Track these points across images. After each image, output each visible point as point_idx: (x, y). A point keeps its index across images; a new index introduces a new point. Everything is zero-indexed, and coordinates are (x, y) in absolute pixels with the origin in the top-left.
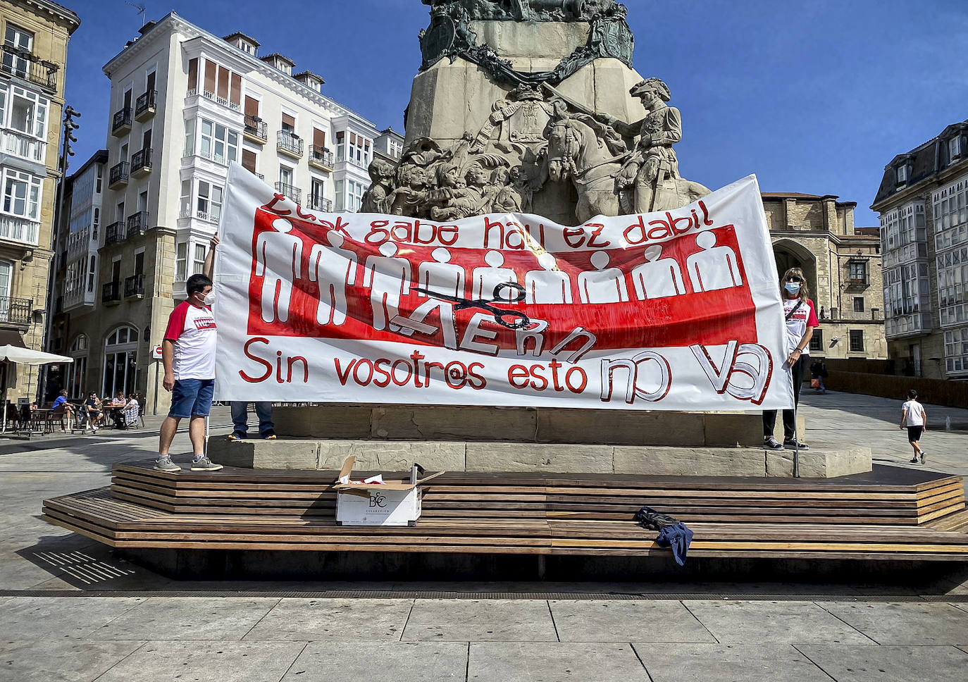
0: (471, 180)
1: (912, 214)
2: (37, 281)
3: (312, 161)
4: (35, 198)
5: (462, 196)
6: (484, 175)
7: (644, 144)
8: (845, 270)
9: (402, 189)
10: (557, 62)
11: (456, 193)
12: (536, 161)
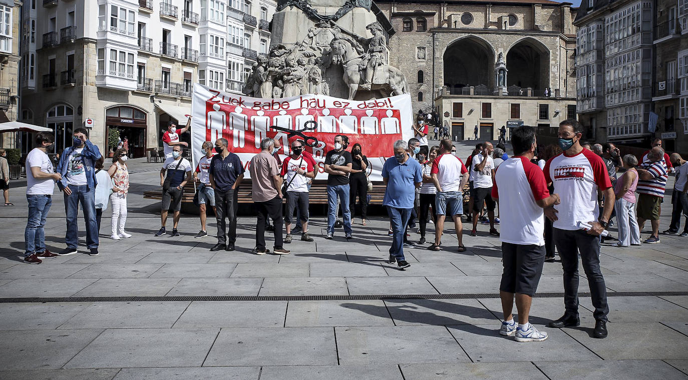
0: (300, 63)
1: (595, 30)
2: (11, 77)
4: (7, 21)
5: (296, 71)
6: (305, 60)
7: (371, 51)
8: (571, 60)
10: (337, 10)
11: (294, 69)
12: (327, 55)
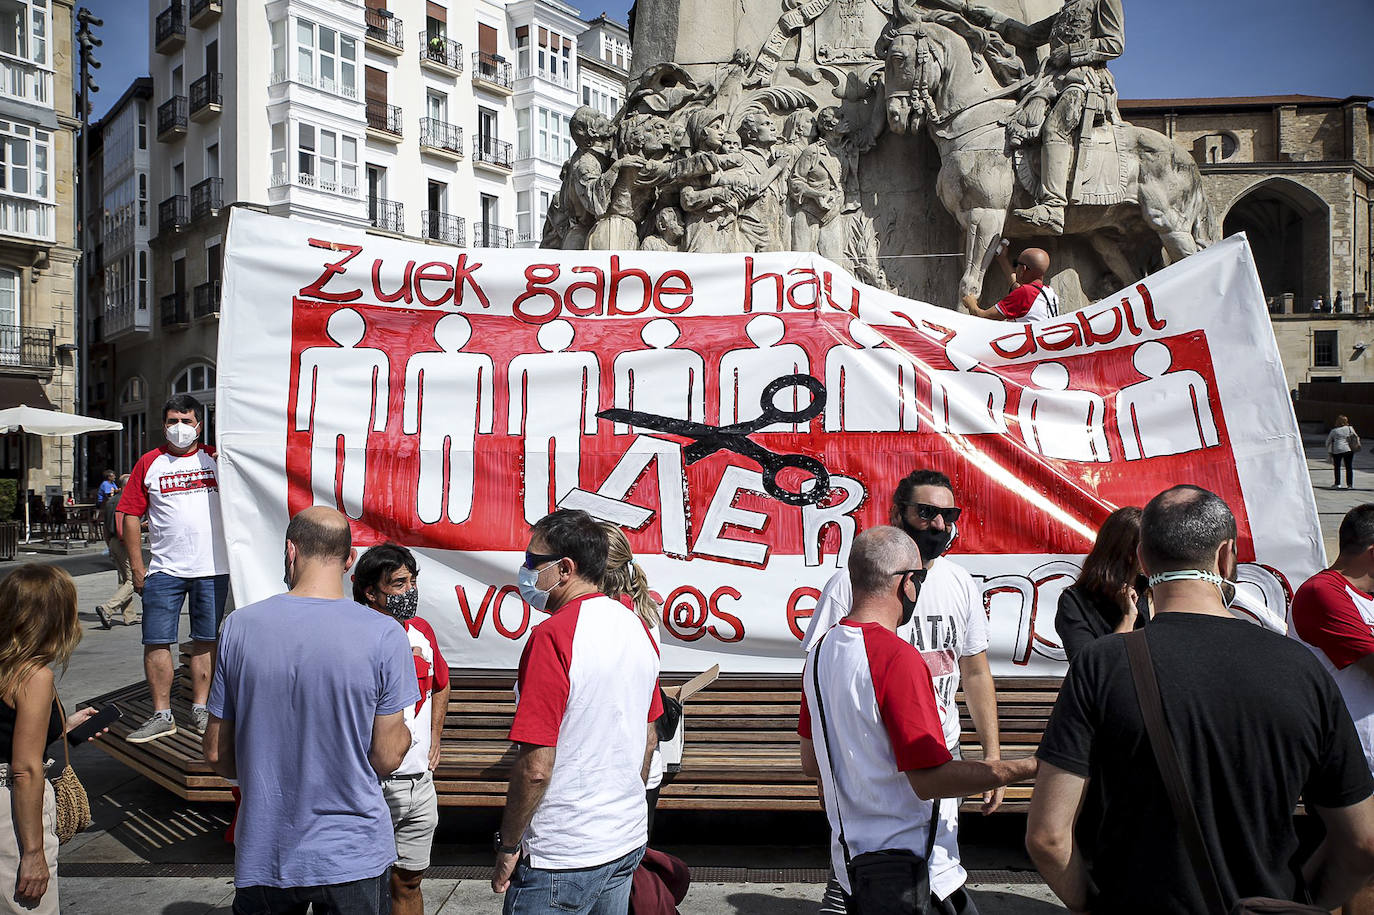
0: (749, 136)
2: (58, 299)
3: (478, 80)
4: (43, 165)
5: (735, 166)
6: (772, 126)
7: (1057, 63)
9: (629, 160)
11: (724, 161)
12: (865, 98)
